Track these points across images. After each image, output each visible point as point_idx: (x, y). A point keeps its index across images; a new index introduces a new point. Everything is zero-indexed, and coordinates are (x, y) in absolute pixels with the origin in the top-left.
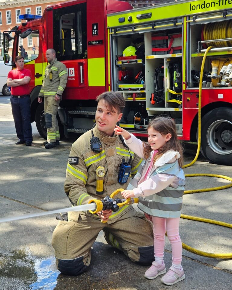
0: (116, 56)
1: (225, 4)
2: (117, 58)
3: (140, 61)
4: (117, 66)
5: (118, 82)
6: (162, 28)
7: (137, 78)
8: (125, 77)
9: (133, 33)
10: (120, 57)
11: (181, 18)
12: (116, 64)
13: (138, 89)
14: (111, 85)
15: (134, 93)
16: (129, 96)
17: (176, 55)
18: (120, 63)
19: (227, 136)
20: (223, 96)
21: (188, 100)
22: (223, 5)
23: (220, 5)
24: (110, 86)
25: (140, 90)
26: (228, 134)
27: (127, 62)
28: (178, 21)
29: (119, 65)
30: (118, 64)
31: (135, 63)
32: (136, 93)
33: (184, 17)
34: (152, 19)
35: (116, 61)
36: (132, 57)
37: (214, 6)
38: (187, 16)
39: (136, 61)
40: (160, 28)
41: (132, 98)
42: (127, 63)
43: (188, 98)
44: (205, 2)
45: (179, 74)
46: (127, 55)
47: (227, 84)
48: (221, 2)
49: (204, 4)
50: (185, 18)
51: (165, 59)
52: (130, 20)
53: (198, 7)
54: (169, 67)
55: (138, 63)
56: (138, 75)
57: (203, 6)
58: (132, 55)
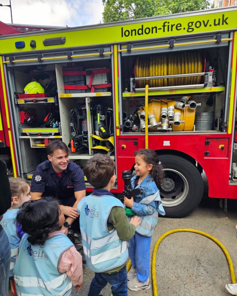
0: (15, 93)
1: (172, 30)
2: (17, 96)
3: (51, 100)
4: (18, 105)
5: (21, 125)
6: (82, 58)
7: (47, 120)
8: (29, 119)
9: (39, 64)
10: (21, 95)
11: (109, 46)
12: (16, 103)
13: (50, 134)
14: (11, 129)
15: (46, 139)
16: (37, 142)
17: (101, 94)
18: (21, 102)
19: (168, 184)
20: (170, 144)
21: (123, 148)
22: (168, 31)
23: (164, 31)
24: (9, 130)
25: (54, 135)
26: (168, 182)
27: (32, 101)
28: (104, 50)
29: (21, 104)
30: (18, 103)
31: (45, 102)
32: (49, 139)
33: (113, 44)
34: (67, 45)
35: (16, 99)
36: (37, 95)
37: (156, 32)
38: (117, 44)
39: (46, 100)
40: (79, 58)
41: (44, 145)
42: (33, 103)
43: (123, 145)
44: (142, 26)
45: (104, 117)
46: (31, 93)
47: (171, 129)
48: (166, 28)
49: (142, 29)
50: (115, 46)
51: (86, 99)
52: (33, 45)
53: (134, 32)
54: (91, 108)
55: (48, 102)
56: (47, 117)
57: (140, 32)
58: (37, 93)
